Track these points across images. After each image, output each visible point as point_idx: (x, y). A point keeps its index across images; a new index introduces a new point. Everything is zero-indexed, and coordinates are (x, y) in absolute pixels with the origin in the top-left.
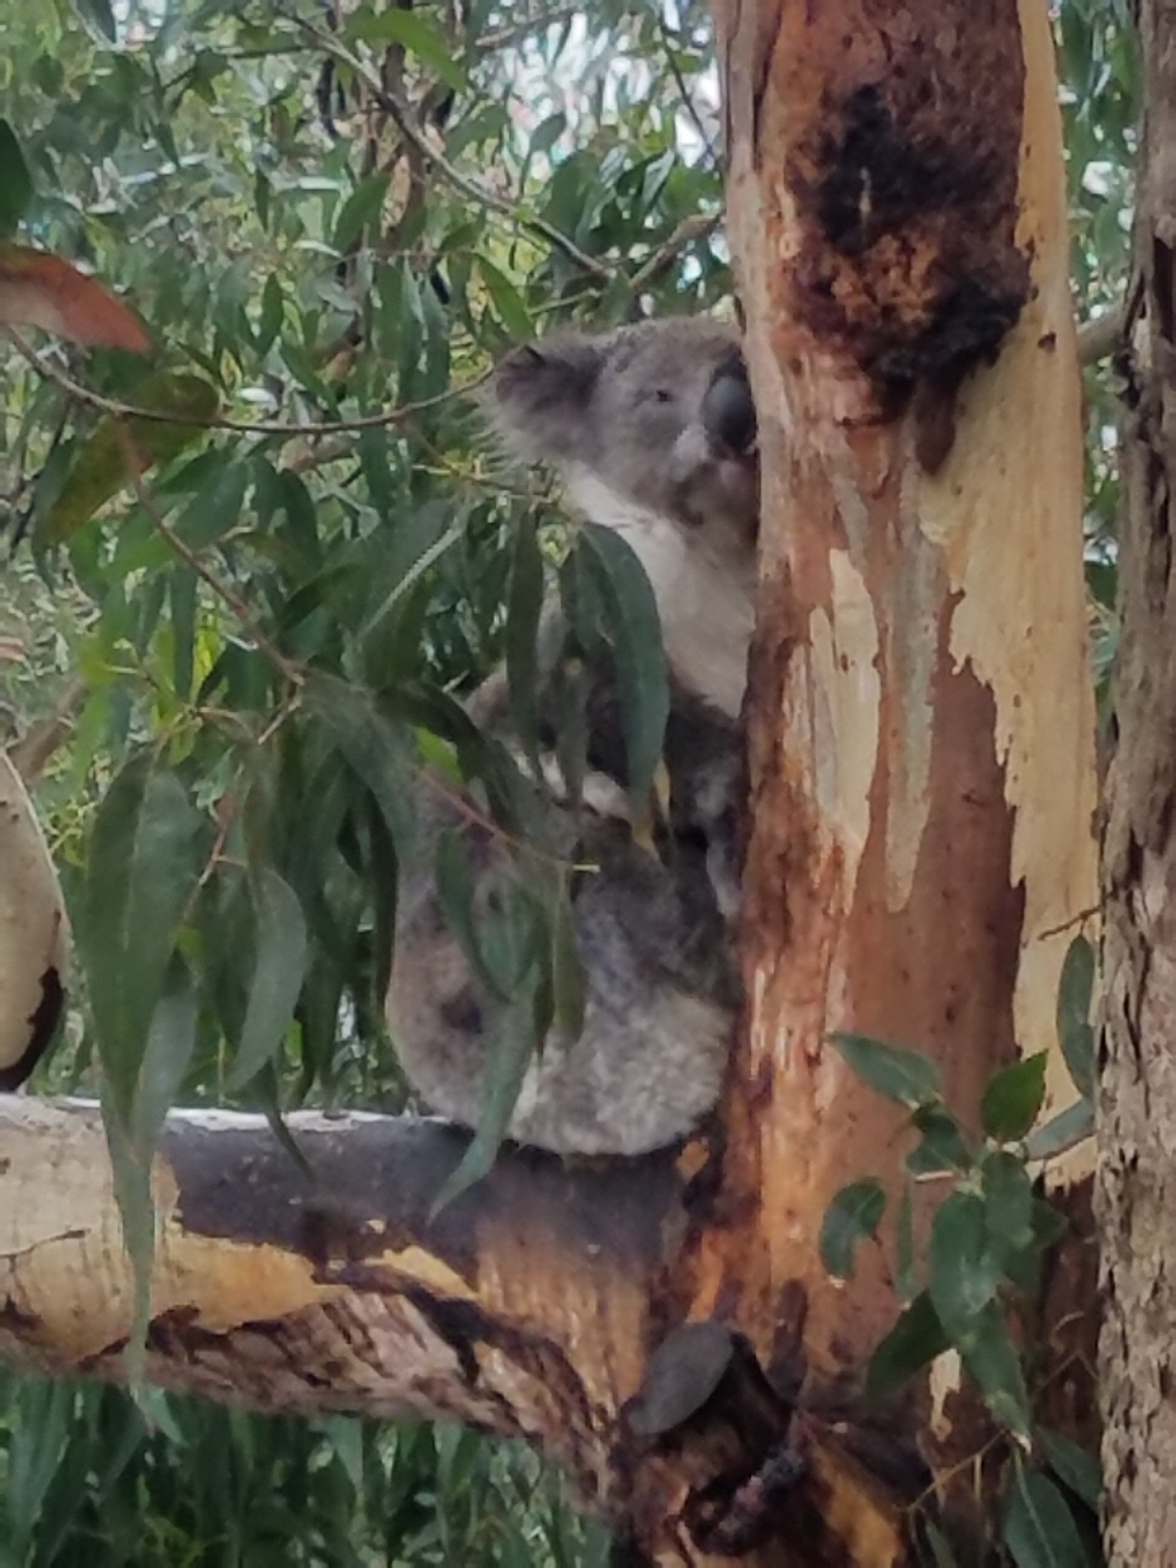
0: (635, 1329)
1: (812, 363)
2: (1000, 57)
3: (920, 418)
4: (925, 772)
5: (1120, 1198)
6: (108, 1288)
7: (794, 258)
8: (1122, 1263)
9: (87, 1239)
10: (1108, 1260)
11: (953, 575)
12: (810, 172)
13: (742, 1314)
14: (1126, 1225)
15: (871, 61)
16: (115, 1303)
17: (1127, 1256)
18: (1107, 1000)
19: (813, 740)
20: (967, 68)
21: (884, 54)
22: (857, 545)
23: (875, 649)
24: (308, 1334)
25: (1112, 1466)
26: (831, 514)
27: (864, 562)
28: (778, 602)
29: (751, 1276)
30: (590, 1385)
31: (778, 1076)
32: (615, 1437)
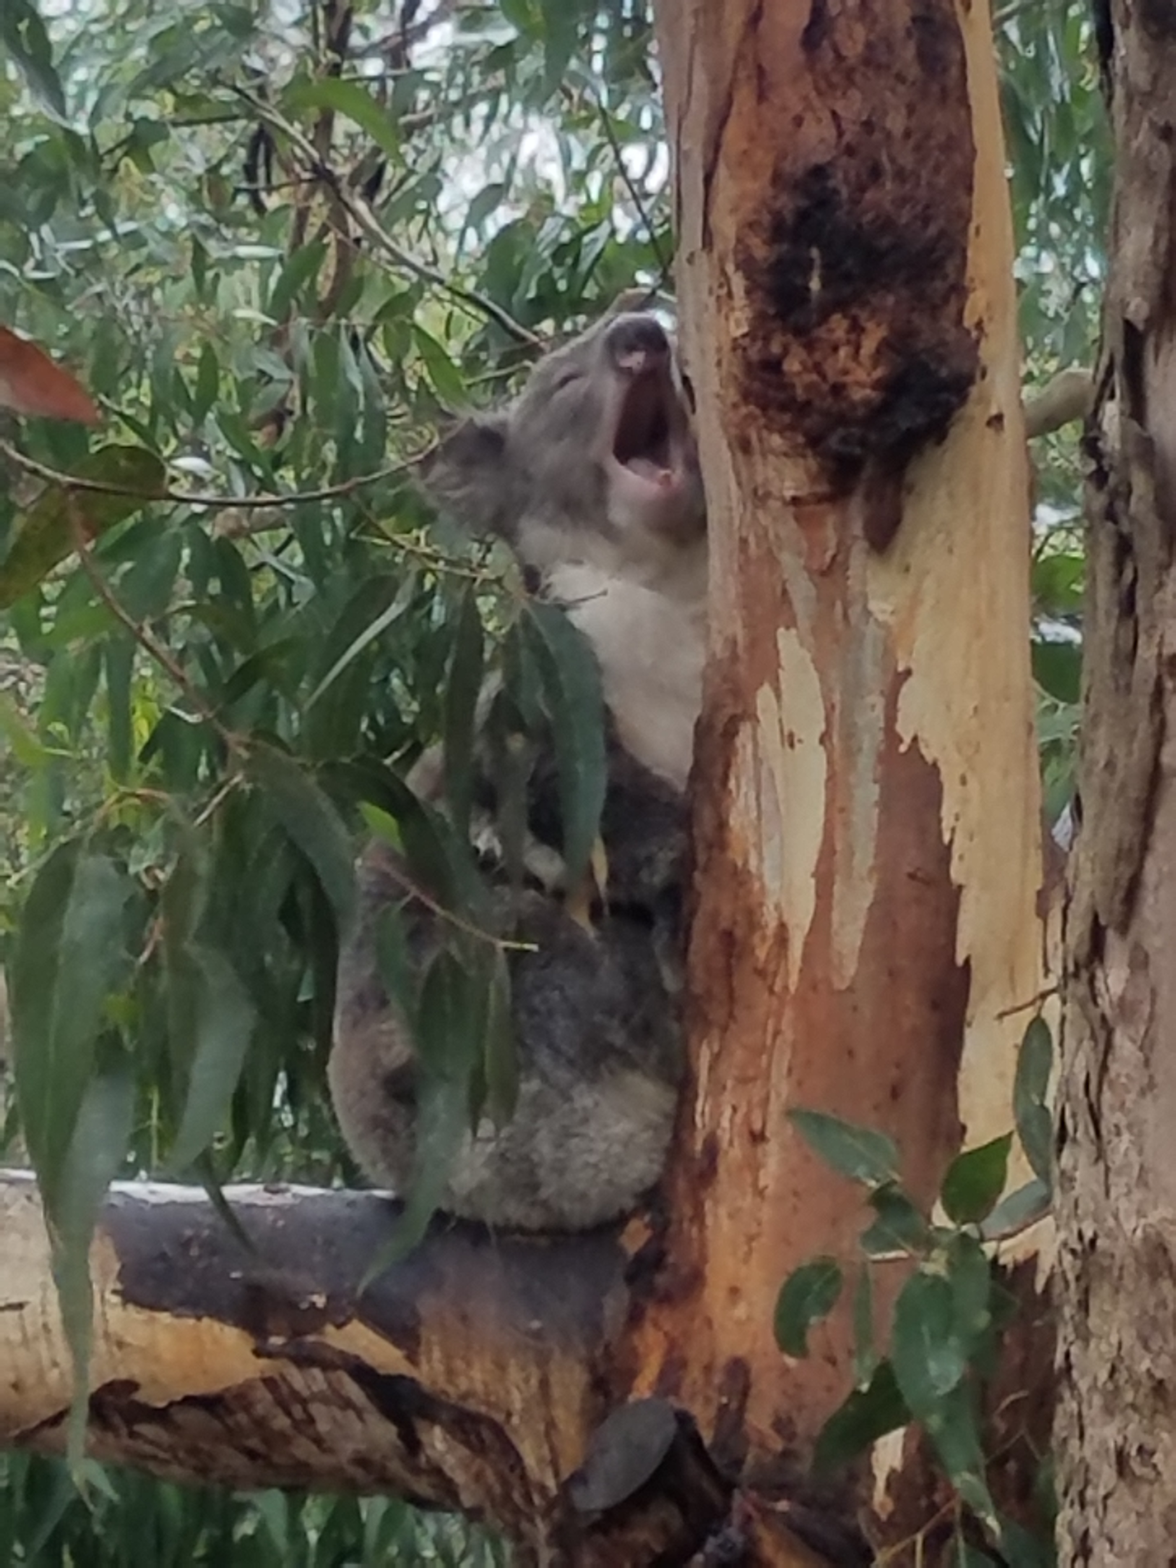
0: (576, 1406)
1: (761, 440)
2: (950, 137)
3: (868, 497)
4: (871, 848)
5: (1078, 1278)
6: (46, 1362)
7: (744, 336)
8: (1079, 1343)
9: (26, 1311)
10: (1065, 1339)
11: (900, 654)
12: (760, 251)
13: (685, 1390)
14: (1084, 1306)
15: (822, 141)
16: (54, 1375)
17: (1084, 1336)
18: (1066, 1081)
19: (759, 818)
20: (918, 148)
21: (833, 132)
22: (804, 623)
23: (822, 727)
24: (247, 1408)
25: (1066, 1547)
26: (779, 590)
27: (811, 639)
28: (725, 679)
29: (696, 1355)
30: (530, 1460)
31: (721, 1154)
32: (557, 1514)
